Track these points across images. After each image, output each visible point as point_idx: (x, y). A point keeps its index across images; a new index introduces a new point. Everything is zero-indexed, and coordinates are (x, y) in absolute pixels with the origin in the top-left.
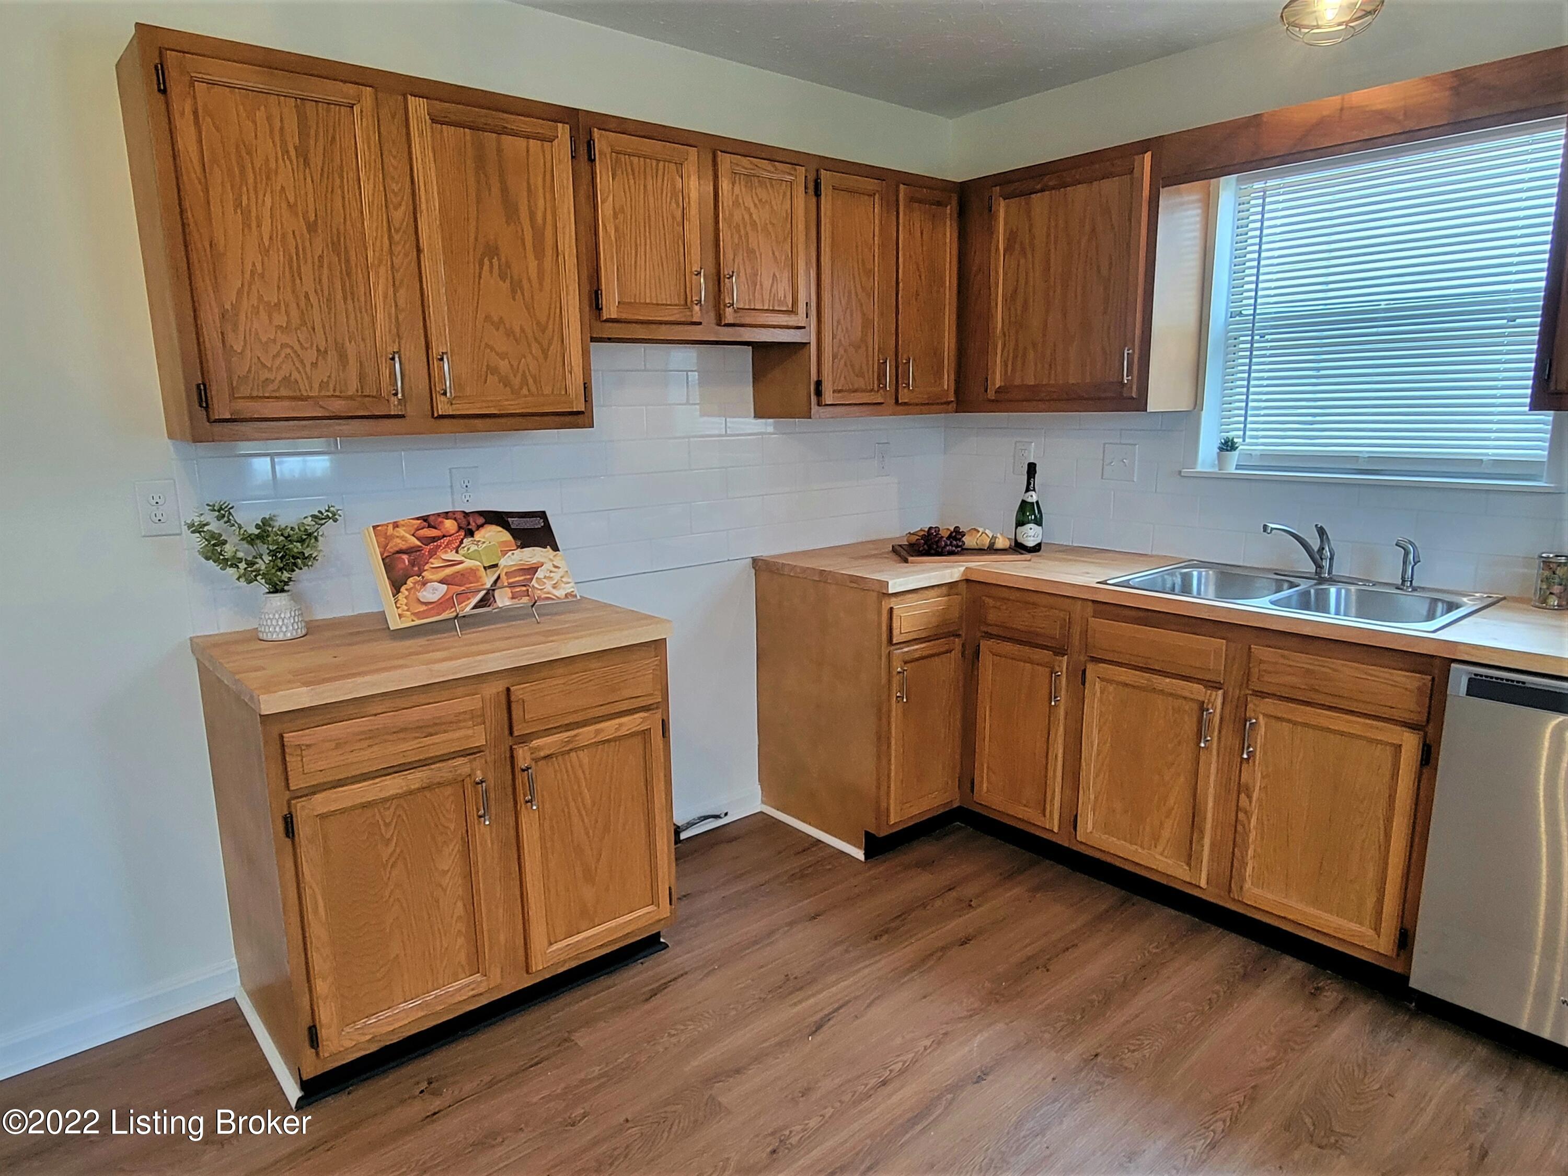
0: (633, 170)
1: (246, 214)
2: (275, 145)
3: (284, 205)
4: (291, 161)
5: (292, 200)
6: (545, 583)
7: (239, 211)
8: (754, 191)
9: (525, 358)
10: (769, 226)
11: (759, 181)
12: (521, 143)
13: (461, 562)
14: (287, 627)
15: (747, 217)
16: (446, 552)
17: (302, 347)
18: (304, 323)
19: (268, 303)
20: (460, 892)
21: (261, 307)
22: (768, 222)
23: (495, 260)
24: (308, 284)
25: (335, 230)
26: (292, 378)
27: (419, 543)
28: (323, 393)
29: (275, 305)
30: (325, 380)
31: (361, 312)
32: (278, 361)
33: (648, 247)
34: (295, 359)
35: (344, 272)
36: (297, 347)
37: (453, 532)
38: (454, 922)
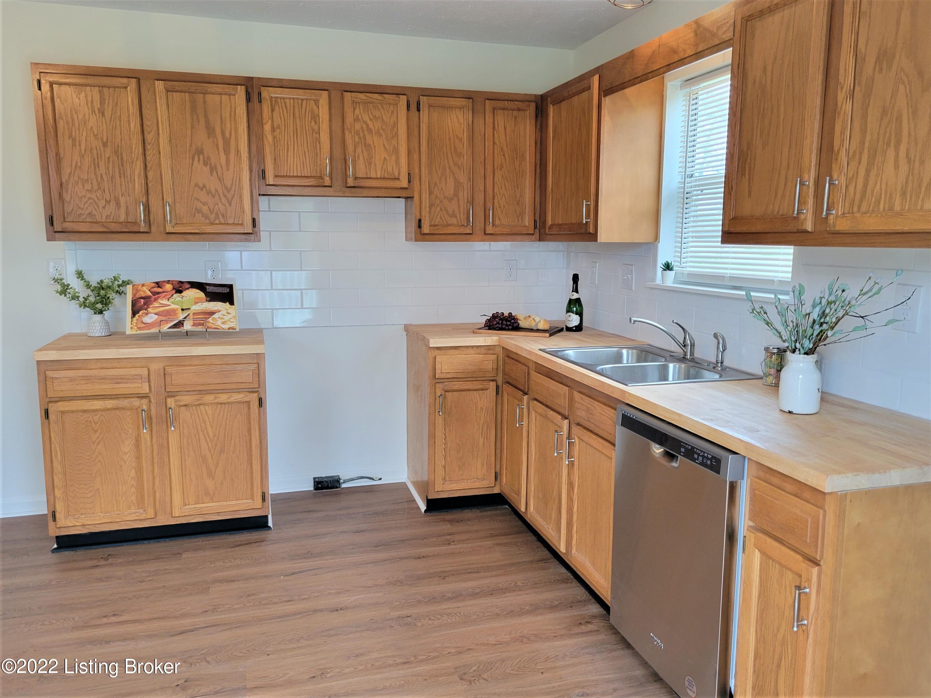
0: (286, 107)
1: (74, 140)
2: (88, 109)
3: (92, 135)
4: (96, 116)
5: (96, 133)
6: (217, 320)
7: (71, 139)
8: (369, 111)
9: (218, 205)
10: (381, 131)
11: (373, 106)
12: (217, 98)
13: (169, 305)
14: (97, 331)
15: (364, 127)
16: (162, 300)
17: (98, 199)
18: (99, 188)
19: (83, 179)
20: (134, 464)
21: (79, 181)
22: (380, 128)
23: (201, 157)
24: (102, 170)
25: (116, 146)
26: (93, 213)
27: (150, 294)
28: (108, 220)
29: (86, 180)
30: (109, 215)
31: (128, 183)
32: (87, 205)
33: (296, 145)
34: (94, 204)
35: (120, 165)
36: (96, 199)
37: (169, 290)
38: (130, 479)
